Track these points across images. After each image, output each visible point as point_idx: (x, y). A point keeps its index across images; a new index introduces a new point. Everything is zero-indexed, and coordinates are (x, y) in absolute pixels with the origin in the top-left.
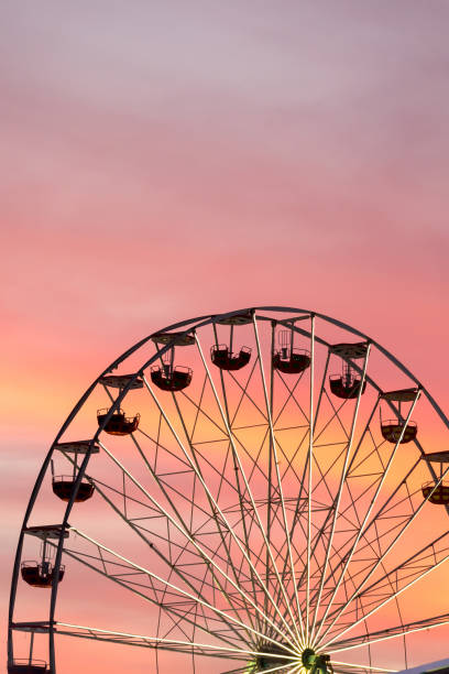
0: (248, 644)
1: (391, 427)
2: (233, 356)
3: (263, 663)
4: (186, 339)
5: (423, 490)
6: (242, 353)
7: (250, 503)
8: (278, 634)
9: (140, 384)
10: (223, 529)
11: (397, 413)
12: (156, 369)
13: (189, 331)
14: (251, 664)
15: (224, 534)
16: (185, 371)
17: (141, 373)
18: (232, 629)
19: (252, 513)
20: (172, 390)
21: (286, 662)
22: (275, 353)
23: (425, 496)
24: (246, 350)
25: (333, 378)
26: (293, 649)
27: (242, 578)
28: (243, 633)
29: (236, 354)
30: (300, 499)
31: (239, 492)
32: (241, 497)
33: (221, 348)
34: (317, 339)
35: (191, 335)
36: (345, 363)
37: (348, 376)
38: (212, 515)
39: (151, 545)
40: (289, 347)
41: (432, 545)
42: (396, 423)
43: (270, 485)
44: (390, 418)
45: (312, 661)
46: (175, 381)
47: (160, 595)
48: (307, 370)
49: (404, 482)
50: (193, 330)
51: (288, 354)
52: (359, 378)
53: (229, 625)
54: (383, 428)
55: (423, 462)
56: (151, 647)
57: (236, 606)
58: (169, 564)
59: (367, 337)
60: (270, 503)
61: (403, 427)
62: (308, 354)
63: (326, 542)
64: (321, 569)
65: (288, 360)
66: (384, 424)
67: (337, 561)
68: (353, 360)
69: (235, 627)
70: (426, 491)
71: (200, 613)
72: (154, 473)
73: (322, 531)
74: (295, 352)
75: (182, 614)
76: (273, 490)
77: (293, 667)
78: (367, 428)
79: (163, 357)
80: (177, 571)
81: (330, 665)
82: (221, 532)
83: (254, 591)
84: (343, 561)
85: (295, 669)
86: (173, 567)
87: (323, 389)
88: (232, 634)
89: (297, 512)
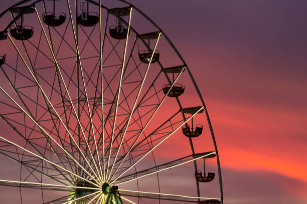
0: (70, 181)
1: (145, 54)
2: (55, 18)
3: (79, 193)
4: (30, 10)
5: (164, 89)
6: (61, 17)
7: (69, 101)
8: (87, 175)
9: (5, 37)
10: (54, 117)
11: (148, 46)
12: (13, 28)
13: (31, 5)
14: (72, 193)
15: (55, 121)
16: (30, 28)
17: (6, 31)
18: (62, 174)
19: (70, 108)
20: (22, 40)
21: (93, 191)
22: (79, 15)
23: (165, 93)
24: (63, 15)
25: (111, 28)
26: (96, 183)
27: (66, 144)
28: (68, 176)
29: (57, 17)
30: (95, 98)
31: (61, 95)
32: (63, 98)
33: (48, 14)
34: (102, 6)
35: (32, 7)
36: (118, 19)
37: (120, 26)
38: (47, 109)
39: (14, 129)
40: (86, 11)
41: (169, 120)
42: (147, 52)
43: (79, 89)
44: (143, 49)
45: (108, 190)
46: (24, 34)
47: (21, 156)
48: (98, 24)
49: (152, 85)
50: (33, 5)
51: (86, 16)
52: (126, 27)
53: (60, 171)
54: (140, 55)
55: (163, 73)
56: (17, 186)
57: (63, 161)
58: (25, 139)
59: (130, 4)
60: (79, 101)
61: (152, 54)
62: (97, 15)
63: (112, 123)
64: (110, 137)
65: (86, 19)
66: (140, 53)
67: (118, 131)
68: (122, 17)
69: (63, 173)
70: (165, 90)
71: (44, 166)
72: (14, 87)
73: (108, 116)
74: (89, 14)
75: (34, 167)
76: (80, 93)
77: (97, 194)
78: (131, 56)
79: (17, 22)
80: (29, 143)
81: (118, 192)
82: (53, 119)
83: (73, 152)
84: (121, 132)
85: (98, 195)
86: (27, 140)
87: (106, 35)
88: (61, 177)
89: (94, 105)
